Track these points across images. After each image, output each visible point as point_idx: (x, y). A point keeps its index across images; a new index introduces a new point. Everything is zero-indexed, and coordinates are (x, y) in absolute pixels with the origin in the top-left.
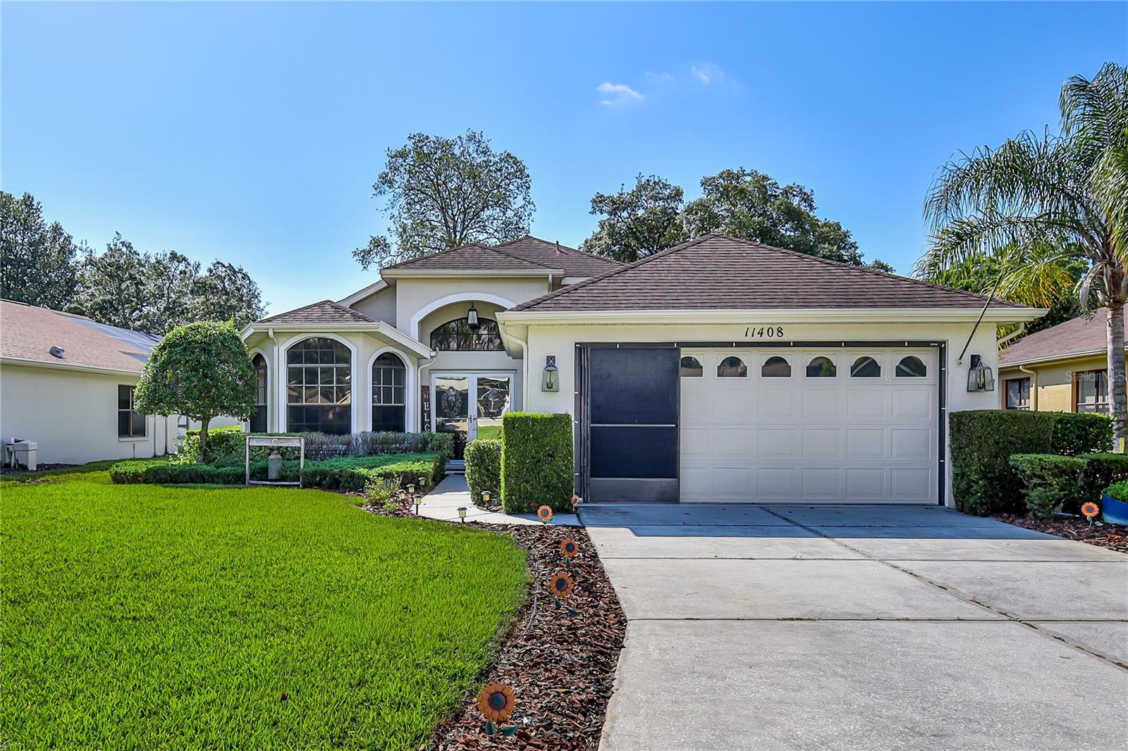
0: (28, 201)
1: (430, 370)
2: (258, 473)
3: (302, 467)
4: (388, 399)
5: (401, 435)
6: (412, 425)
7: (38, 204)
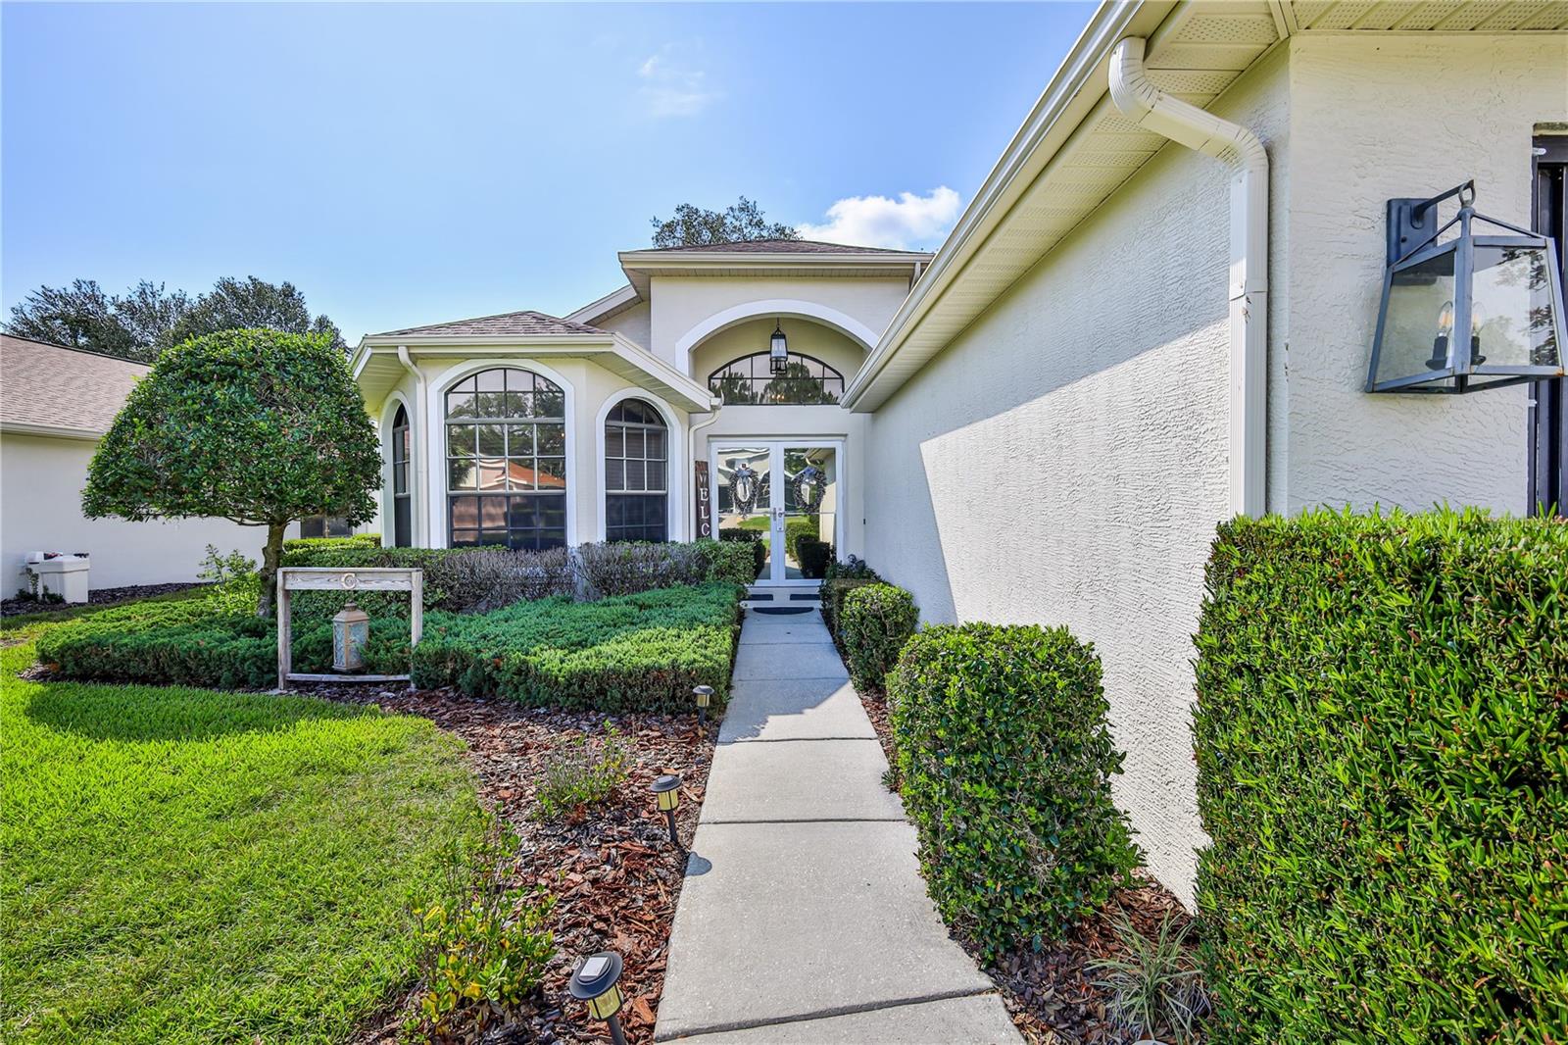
0: (288, 291)
1: (709, 436)
2: (315, 651)
3: (414, 641)
4: (636, 482)
5: (660, 548)
6: (680, 530)
7: (300, 294)
